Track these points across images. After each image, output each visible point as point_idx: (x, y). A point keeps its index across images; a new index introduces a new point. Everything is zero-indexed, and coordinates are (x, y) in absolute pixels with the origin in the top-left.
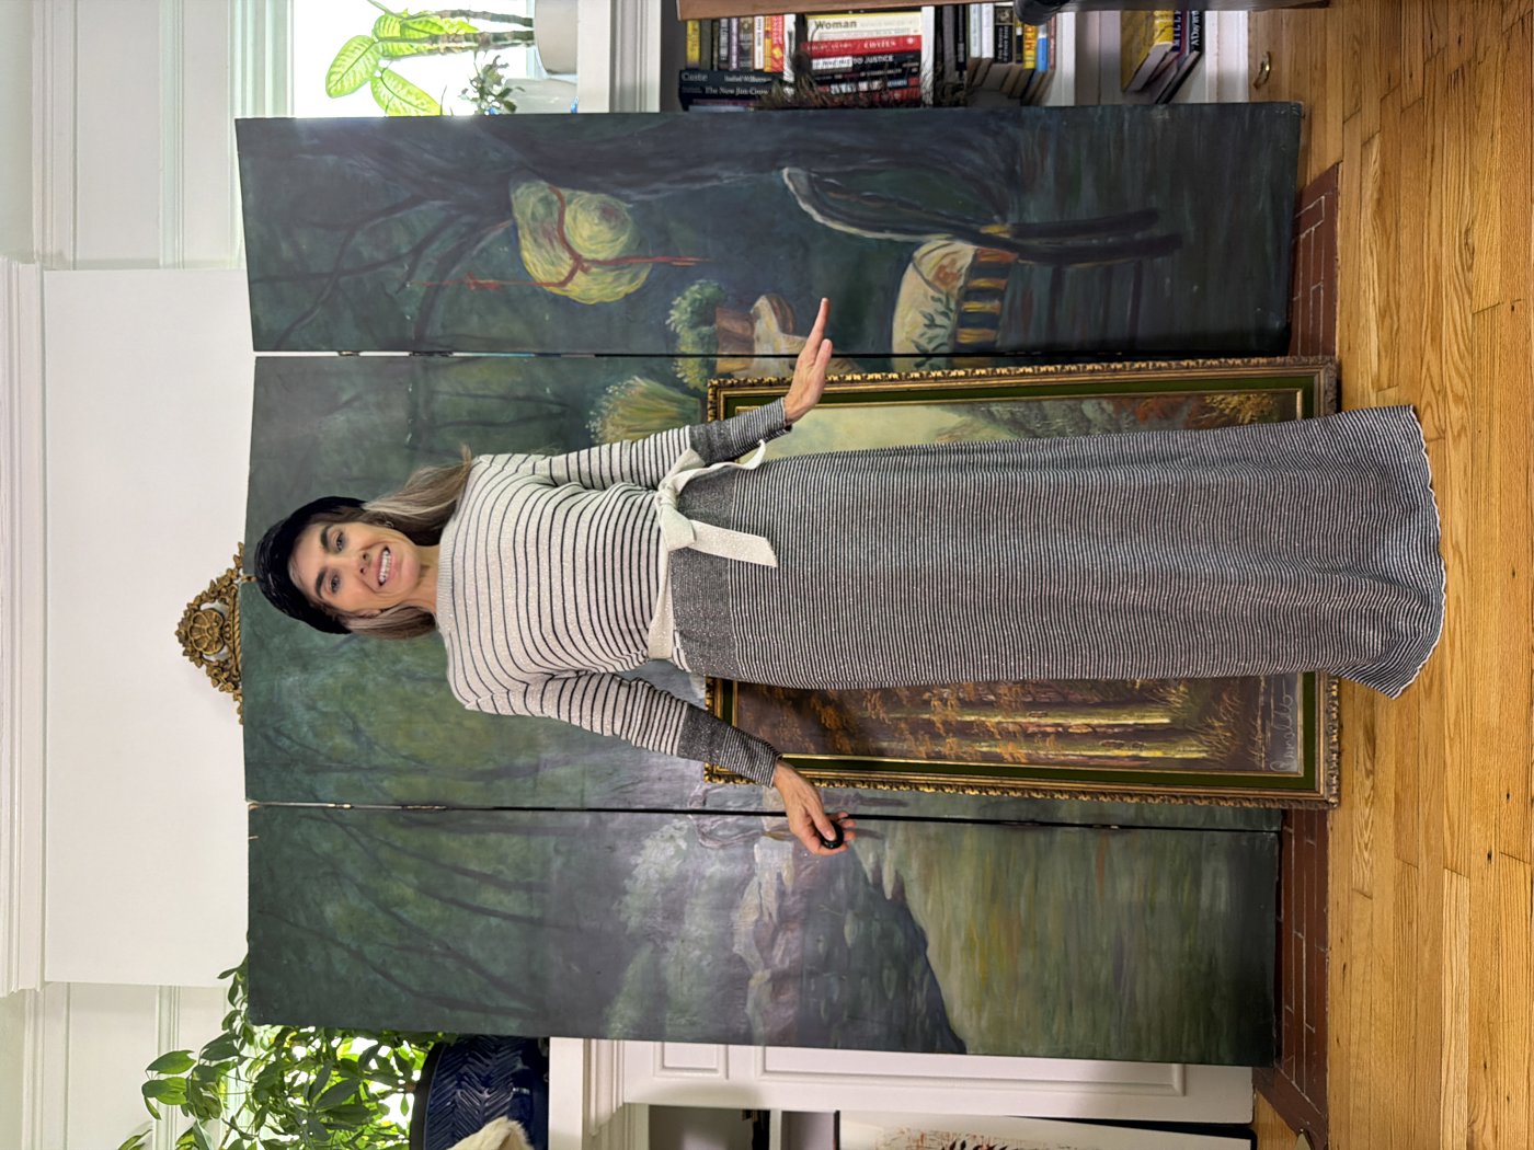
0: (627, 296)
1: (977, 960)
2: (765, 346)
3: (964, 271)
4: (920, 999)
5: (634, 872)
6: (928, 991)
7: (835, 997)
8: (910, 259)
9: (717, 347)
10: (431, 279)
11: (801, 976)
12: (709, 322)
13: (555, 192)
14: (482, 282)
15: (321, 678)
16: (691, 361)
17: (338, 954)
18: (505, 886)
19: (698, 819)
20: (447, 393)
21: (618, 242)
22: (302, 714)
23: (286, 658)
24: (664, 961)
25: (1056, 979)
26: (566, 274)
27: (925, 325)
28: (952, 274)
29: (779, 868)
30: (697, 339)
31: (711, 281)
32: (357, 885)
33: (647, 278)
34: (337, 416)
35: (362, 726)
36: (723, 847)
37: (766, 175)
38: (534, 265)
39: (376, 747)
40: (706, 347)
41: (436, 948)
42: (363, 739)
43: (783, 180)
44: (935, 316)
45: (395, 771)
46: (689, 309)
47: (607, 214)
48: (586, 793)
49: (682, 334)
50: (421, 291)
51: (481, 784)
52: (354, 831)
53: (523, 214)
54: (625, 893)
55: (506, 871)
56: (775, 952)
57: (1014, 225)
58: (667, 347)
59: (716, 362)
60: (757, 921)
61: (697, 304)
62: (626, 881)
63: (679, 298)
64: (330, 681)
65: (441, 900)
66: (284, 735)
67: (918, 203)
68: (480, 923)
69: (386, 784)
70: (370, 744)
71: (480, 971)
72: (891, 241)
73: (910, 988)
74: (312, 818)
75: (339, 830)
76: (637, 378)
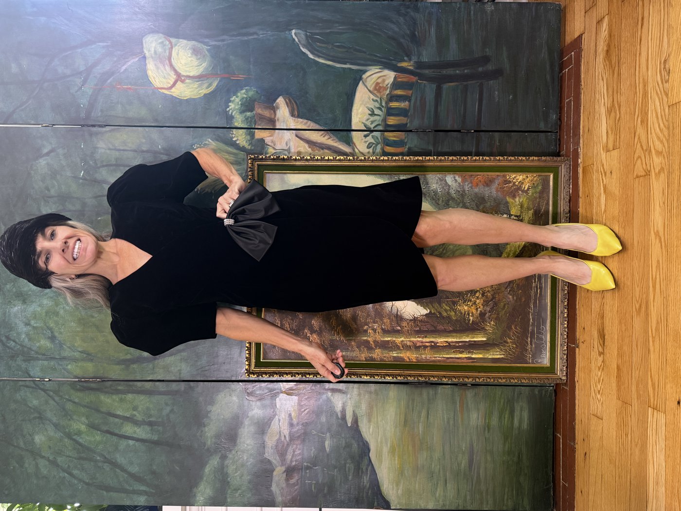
0: (205, 95)
1: (396, 459)
2: (282, 124)
3: (389, 85)
4: (366, 480)
5: (209, 415)
6: (370, 476)
7: (320, 481)
8: (361, 79)
9: (255, 125)
10: (96, 85)
11: (302, 469)
12: (251, 110)
13: (167, 39)
14: (124, 87)
15: (33, 308)
16: (241, 131)
17: (42, 463)
18: (136, 423)
19: (245, 385)
20: (103, 148)
21: (200, 67)
22: (22, 328)
23: (14, 297)
24: (226, 462)
25: (438, 466)
26: (172, 83)
27: (369, 114)
28: (383, 87)
29: (290, 411)
30: (244, 119)
31: (252, 88)
32: (53, 425)
33: (217, 86)
34: (41, 160)
35: (56, 334)
36: (260, 400)
37: (283, 33)
38: (154, 78)
39: (64, 346)
40: (249, 124)
41: (98, 458)
42: (57, 341)
43: (292, 36)
44: (375, 110)
45: (75, 360)
46: (240, 103)
47: (195, 52)
48: (182, 372)
49: (235, 117)
50: (90, 92)
51: (123, 366)
52: (51, 393)
53: (149, 51)
54: (205, 427)
55: (137, 415)
56: (287, 457)
57: (415, 62)
58: (227, 122)
59: (255, 132)
60: (278, 440)
61: (245, 99)
62: (204, 420)
63: (235, 97)
64: (39, 309)
65: (100, 431)
66: (11, 339)
67: (364, 50)
68: (123, 443)
69: (69, 367)
70: (61, 345)
71: (123, 470)
72: (350, 69)
73: (360, 472)
74: (27, 387)
75: (43, 392)
76: (210, 140)
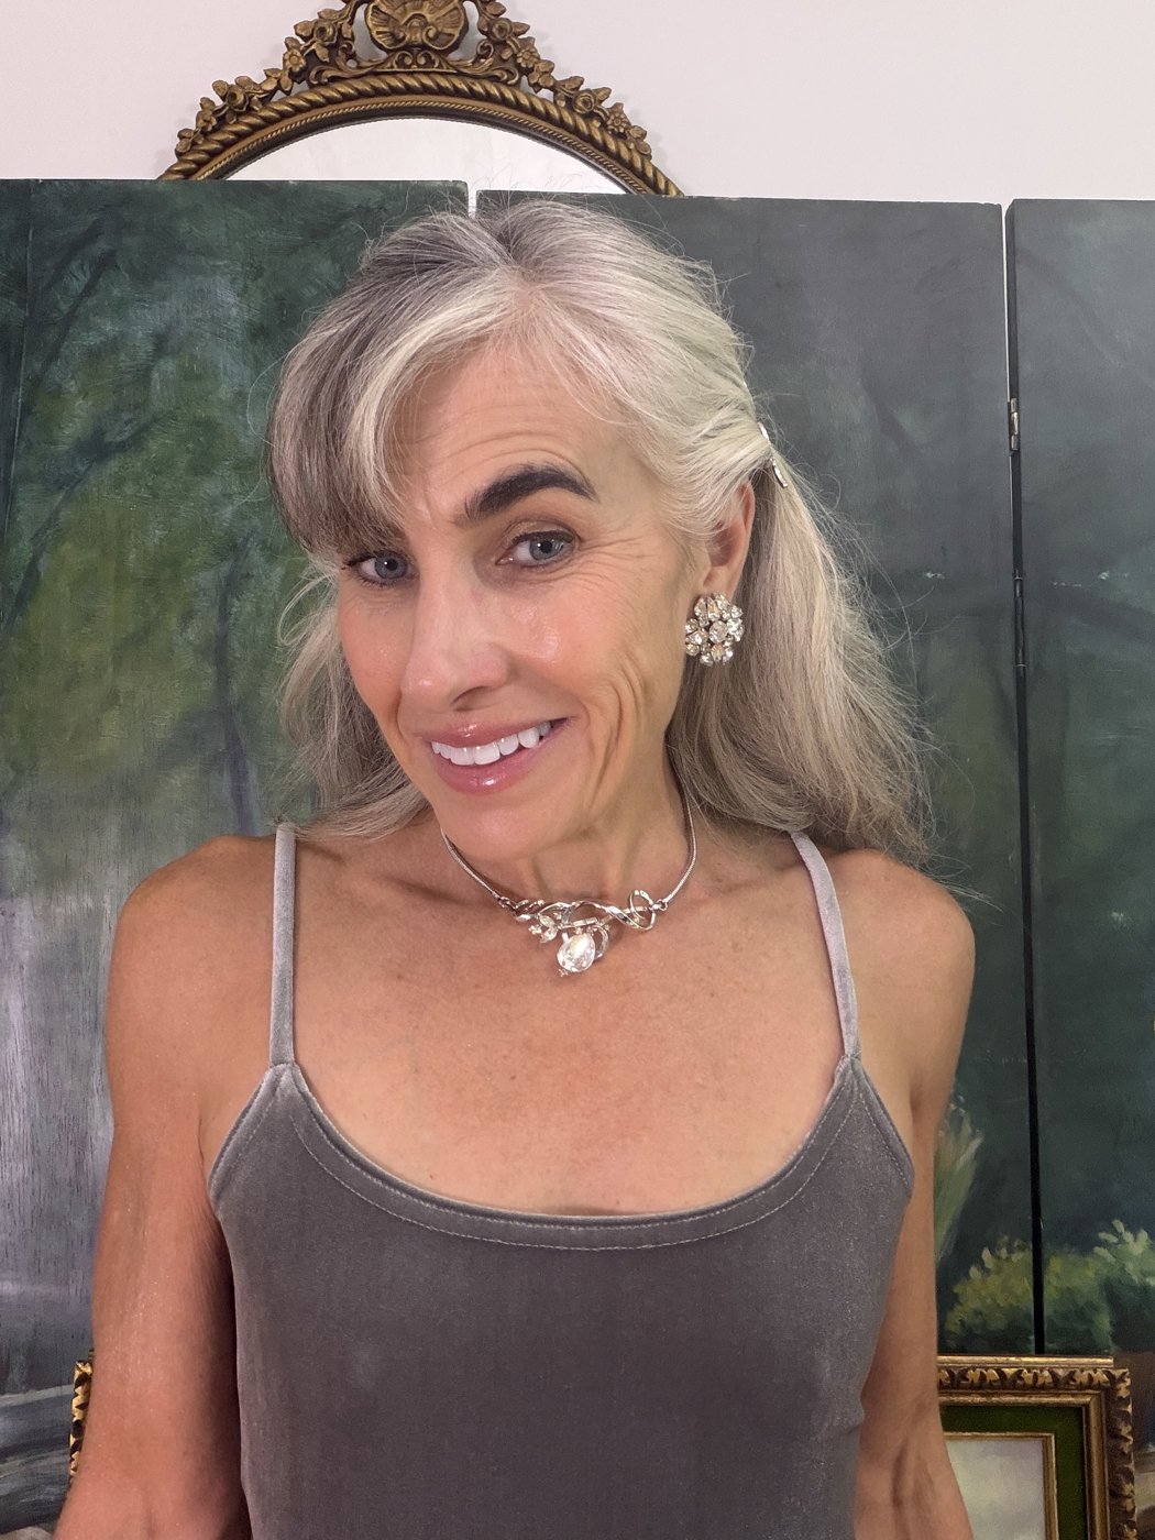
16: (1025, 1286)
23: (280, 289)
49: (1088, 1259)
76: (976, 1143)
